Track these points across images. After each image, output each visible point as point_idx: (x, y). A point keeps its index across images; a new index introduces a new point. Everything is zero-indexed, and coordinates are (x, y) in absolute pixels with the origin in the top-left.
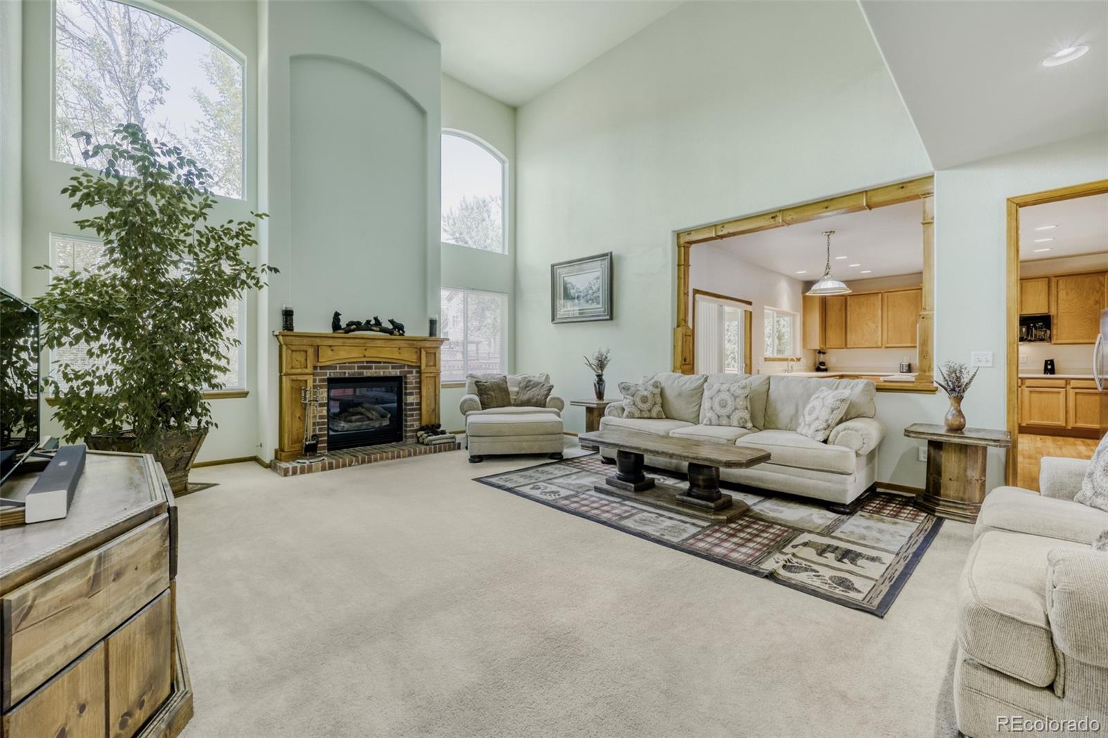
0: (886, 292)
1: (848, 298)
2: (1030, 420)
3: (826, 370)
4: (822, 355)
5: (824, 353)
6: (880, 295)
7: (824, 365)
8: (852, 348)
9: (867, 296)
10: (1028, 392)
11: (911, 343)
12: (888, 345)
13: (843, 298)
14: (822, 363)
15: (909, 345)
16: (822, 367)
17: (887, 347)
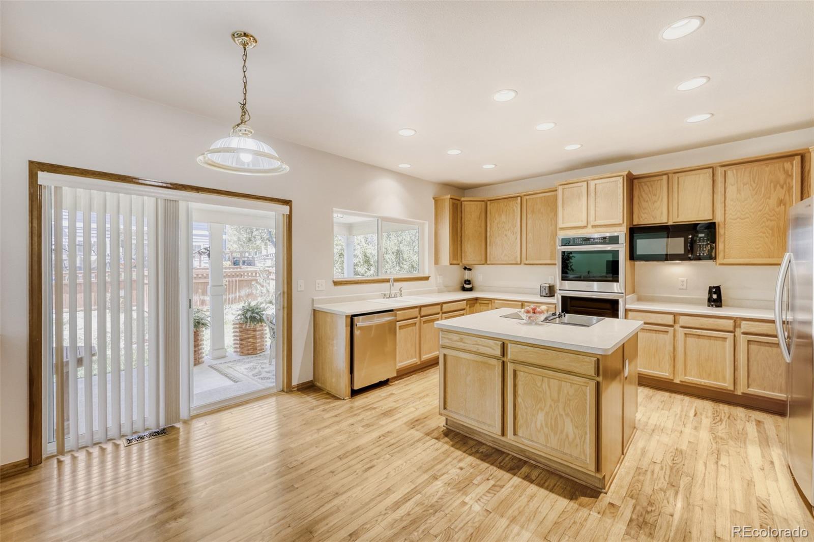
0: (525, 195)
1: (489, 203)
2: (685, 375)
3: (471, 290)
4: (467, 271)
5: (470, 269)
6: (519, 198)
7: (469, 284)
8: (492, 264)
9: (506, 200)
10: (683, 335)
11: (551, 259)
12: (527, 262)
13: (483, 203)
14: (468, 282)
15: (549, 262)
16: (467, 286)
17: (526, 264)
